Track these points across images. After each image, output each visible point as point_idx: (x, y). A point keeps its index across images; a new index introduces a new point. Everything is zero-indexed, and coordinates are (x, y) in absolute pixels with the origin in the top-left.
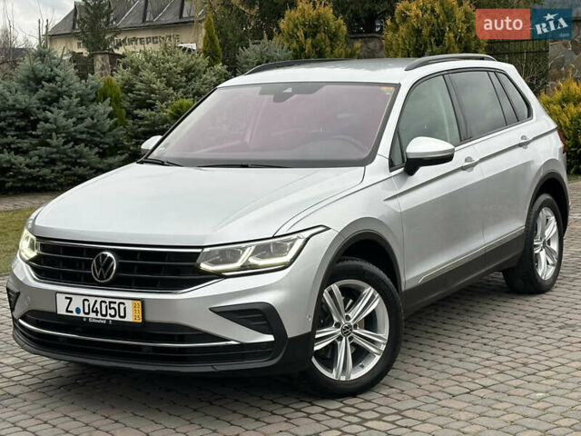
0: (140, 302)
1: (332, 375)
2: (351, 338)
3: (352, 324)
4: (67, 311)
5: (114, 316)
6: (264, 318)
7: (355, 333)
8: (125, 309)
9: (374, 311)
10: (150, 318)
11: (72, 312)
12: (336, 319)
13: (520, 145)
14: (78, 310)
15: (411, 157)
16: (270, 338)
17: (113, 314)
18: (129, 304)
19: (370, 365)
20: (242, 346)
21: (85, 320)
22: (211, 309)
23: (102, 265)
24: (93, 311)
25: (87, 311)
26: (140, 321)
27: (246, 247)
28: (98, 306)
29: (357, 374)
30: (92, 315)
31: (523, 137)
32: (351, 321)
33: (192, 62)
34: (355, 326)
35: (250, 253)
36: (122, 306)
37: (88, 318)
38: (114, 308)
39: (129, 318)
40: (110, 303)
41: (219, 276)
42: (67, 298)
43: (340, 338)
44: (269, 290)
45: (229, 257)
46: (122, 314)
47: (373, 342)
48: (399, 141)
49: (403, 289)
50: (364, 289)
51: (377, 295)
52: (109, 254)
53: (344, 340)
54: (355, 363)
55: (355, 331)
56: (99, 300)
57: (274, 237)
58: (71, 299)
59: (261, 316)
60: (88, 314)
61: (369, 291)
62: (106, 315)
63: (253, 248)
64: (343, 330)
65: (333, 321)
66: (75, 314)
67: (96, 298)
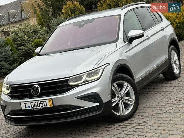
0: (51, 100)
1: (119, 114)
2: (123, 101)
3: (122, 96)
4: (25, 108)
5: (43, 106)
6: (95, 97)
7: (124, 99)
8: (46, 103)
9: (128, 90)
10: (55, 104)
11: (27, 108)
12: (117, 95)
13: (162, 30)
14: (29, 107)
15: (130, 37)
16: (98, 104)
17: (42, 105)
18: (47, 101)
19: (131, 109)
20: (89, 108)
21: (32, 110)
22: (76, 98)
23: (35, 90)
24: (35, 106)
25: (32, 106)
26: (52, 106)
27: (84, 75)
28: (36, 104)
29: (127, 112)
30: (35, 107)
31: (162, 27)
32: (122, 95)
33: (35, 28)
34: (123, 96)
35: (86, 76)
36: (45, 102)
37: (33, 109)
38: (42, 103)
39: (48, 106)
40: (40, 102)
41: (77, 86)
42: (24, 103)
43: (119, 101)
44: (94, 88)
45: (78, 79)
46: (45, 105)
47: (130, 101)
48: (125, 33)
49: (136, 82)
50: (124, 83)
51: (129, 85)
52: (37, 86)
53: (121, 101)
54: (125, 109)
55: (123, 98)
56: (36, 102)
57: (93, 70)
58: (26, 103)
59: (93, 97)
60: (33, 107)
61: (126, 84)
62: (40, 107)
63: (86, 74)
64: (120, 98)
65: (116, 96)
66: (28, 108)
67: (35, 101)
